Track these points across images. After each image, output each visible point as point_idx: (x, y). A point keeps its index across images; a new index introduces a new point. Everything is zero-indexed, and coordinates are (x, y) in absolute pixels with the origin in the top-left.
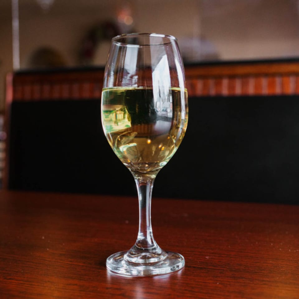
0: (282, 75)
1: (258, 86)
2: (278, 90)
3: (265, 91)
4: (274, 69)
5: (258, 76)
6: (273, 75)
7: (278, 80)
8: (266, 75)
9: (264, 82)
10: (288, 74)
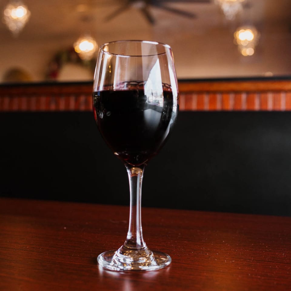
0: (222, 92)
1: (200, 103)
2: (218, 107)
3: (207, 107)
4: (216, 87)
5: (200, 93)
6: (215, 92)
7: (219, 97)
8: (208, 92)
9: (206, 98)
10: (228, 92)
